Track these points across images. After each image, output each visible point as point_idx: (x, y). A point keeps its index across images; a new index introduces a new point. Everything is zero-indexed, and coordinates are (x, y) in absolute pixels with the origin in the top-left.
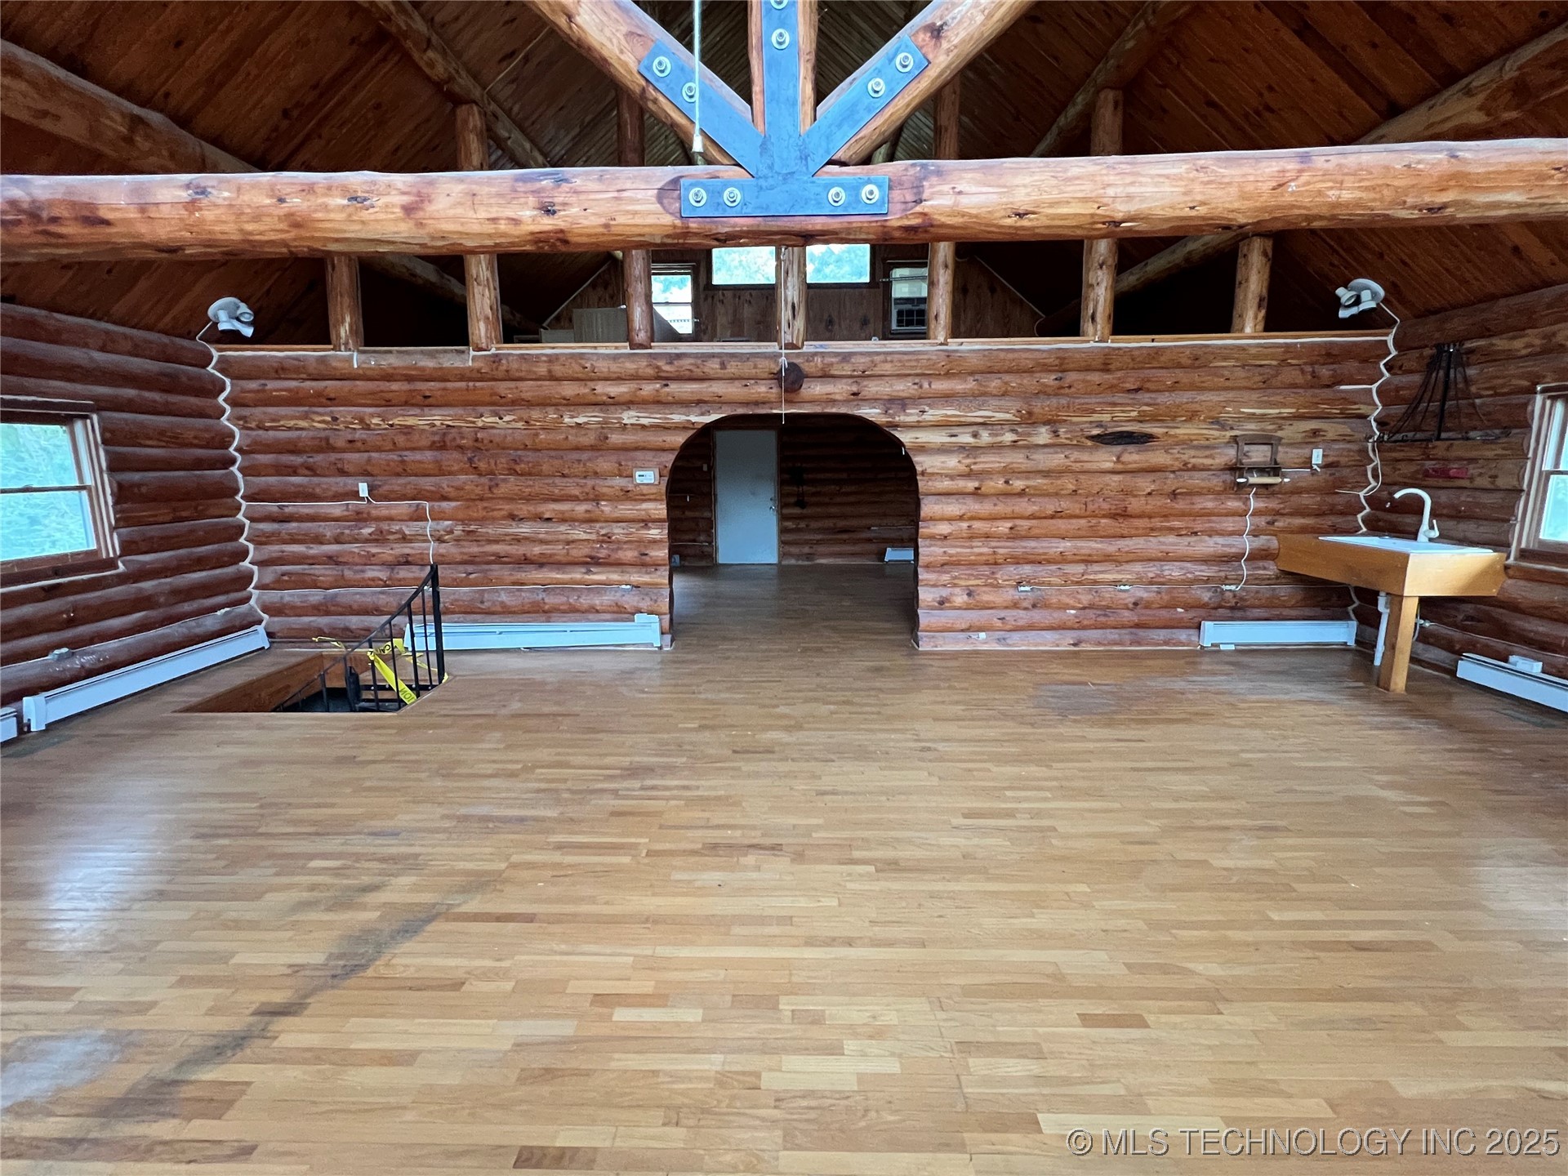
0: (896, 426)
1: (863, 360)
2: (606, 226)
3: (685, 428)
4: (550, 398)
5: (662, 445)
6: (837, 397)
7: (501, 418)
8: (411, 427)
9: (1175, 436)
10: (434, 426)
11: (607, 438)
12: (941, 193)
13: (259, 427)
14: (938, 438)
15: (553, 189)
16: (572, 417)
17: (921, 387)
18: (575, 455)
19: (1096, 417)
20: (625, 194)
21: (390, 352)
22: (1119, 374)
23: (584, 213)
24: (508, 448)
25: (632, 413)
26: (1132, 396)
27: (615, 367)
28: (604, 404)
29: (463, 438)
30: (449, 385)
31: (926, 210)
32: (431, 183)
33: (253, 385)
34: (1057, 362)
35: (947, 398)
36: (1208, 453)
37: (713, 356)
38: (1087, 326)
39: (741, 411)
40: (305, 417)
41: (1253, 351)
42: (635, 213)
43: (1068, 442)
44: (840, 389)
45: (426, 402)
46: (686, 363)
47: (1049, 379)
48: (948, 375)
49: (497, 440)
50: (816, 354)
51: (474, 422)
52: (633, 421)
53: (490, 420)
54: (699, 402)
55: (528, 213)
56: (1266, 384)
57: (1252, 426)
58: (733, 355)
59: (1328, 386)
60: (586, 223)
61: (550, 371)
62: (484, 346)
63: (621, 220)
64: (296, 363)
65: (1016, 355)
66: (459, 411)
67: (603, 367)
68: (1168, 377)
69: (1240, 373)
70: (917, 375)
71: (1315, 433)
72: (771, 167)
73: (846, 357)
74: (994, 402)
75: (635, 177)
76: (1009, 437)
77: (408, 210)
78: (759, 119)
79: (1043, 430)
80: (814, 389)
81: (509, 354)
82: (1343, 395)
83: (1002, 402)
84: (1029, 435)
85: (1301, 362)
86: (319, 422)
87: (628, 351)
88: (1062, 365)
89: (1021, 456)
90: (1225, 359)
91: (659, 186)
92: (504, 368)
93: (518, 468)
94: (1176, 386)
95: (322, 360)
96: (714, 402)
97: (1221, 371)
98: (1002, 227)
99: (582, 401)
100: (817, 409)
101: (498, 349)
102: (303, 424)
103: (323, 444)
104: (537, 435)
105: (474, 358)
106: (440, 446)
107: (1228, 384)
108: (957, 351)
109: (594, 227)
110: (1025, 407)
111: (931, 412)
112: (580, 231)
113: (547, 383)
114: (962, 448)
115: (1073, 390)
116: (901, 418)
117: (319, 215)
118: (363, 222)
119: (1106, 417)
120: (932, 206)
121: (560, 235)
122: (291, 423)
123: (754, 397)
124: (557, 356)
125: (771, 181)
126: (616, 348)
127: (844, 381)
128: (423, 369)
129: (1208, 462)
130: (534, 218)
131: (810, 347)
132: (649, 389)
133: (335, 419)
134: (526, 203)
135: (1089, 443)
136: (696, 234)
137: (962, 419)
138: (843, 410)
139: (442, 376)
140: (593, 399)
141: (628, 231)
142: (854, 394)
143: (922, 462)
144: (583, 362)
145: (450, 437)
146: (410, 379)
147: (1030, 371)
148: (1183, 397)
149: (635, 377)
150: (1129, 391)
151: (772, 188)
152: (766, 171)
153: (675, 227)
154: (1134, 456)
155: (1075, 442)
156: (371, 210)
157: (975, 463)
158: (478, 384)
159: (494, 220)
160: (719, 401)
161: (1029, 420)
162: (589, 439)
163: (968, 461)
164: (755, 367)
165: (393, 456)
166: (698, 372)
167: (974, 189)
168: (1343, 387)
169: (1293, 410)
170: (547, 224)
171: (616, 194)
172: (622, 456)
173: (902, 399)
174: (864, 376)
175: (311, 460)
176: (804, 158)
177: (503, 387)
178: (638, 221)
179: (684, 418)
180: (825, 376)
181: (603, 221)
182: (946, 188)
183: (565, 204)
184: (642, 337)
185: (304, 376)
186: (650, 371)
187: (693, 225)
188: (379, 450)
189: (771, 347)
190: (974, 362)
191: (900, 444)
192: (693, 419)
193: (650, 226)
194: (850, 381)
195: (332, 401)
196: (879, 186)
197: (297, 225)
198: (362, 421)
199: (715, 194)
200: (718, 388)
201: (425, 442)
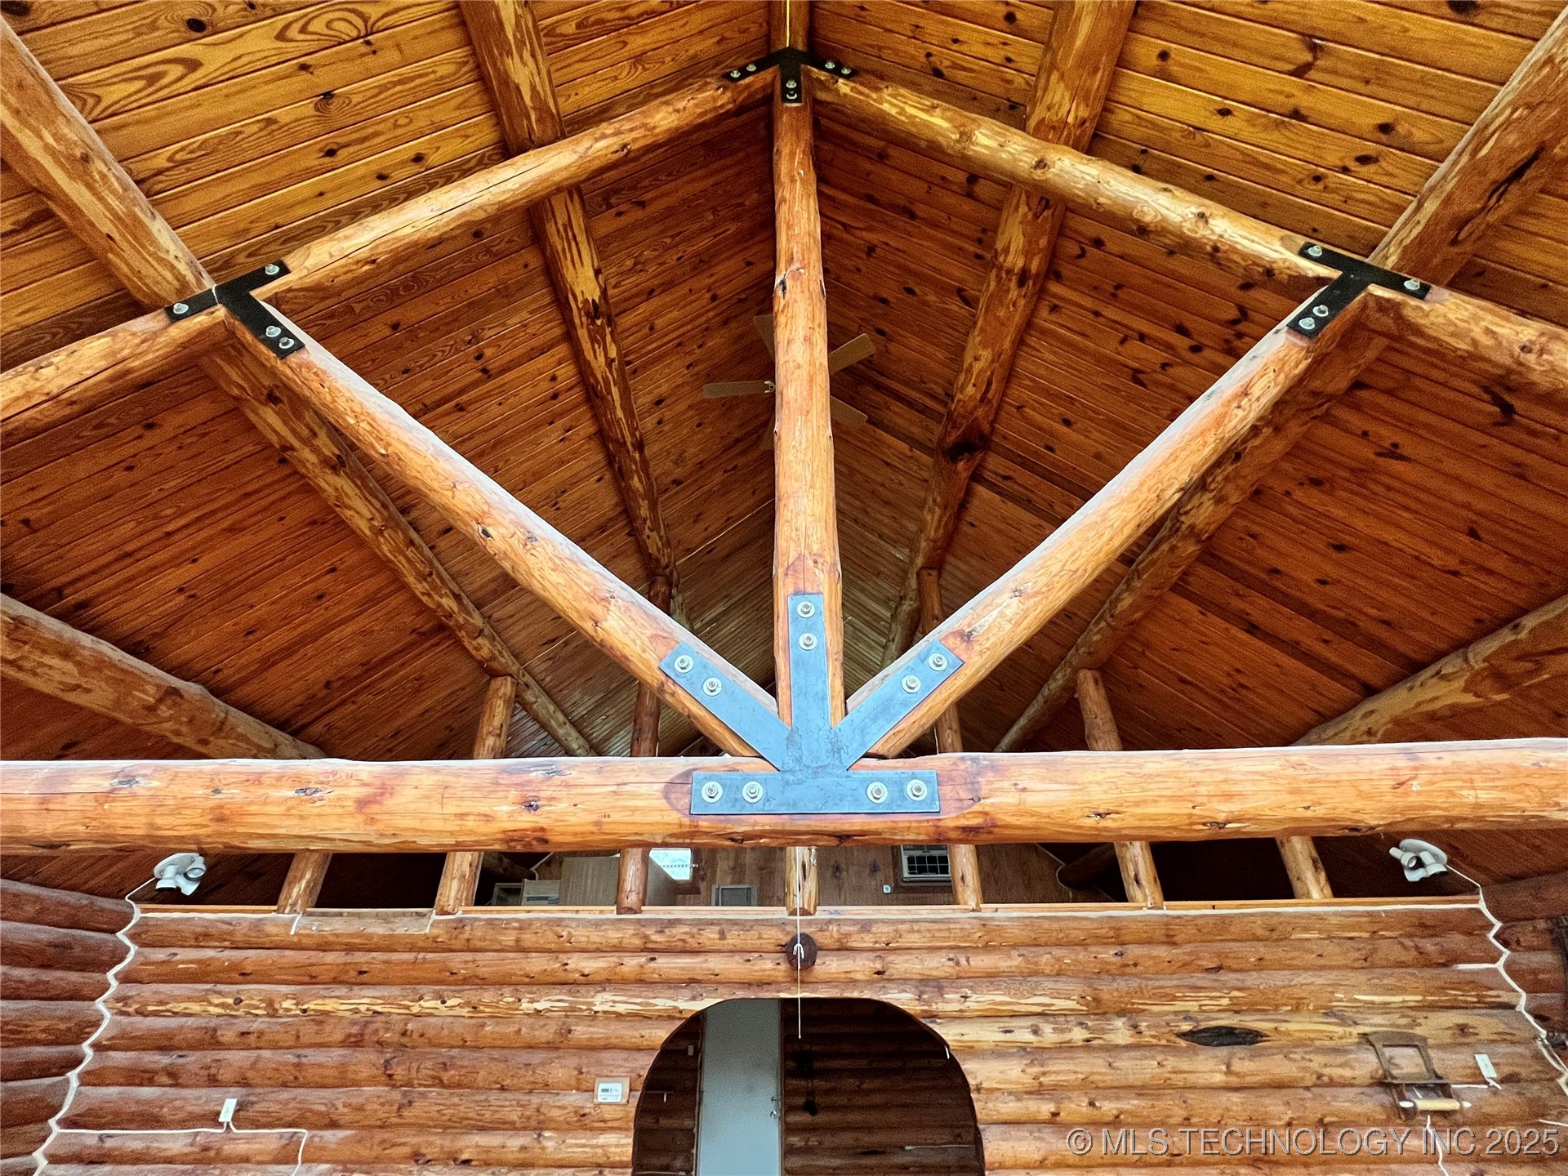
0: (933, 1016)
1: (885, 929)
2: (597, 823)
3: (671, 1018)
4: (511, 975)
5: (638, 1041)
6: (858, 976)
7: (443, 1002)
8: (326, 1013)
9: (1288, 1033)
10: (356, 1011)
11: (570, 1031)
12: (1002, 790)
13: (138, 1013)
14: (988, 1034)
15: (543, 782)
16: (532, 1001)
17: (958, 963)
18: (525, 1057)
19: (1179, 1006)
20: (627, 788)
21: (341, 914)
22: (1188, 948)
23: (573, 809)
24: (440, 1046)
25: (607, 996)
26: (1214, 976)
27: (596, 937)
28: (575, 983)
29: (387, 1030)
30: (395, 956)
31: (987, 809)
32: (401, 774)
33: (160, 955)
34: (1112, 933)
35: (991, 978)
36: (1340, 1059)
37: (711, 923)
38: (1132, 889)
39: (741, 994)
40: (204, 999)
41: (1334, 920)
42: (634, 810)
43: (1154, 1041)
44: (861, 966)
45: (361, 978)
46: (679, 931)
47: (1108, 954)
48: (987, 948)
49: (430, 1033)
50: (830, 922)
51: (408, 1008)
52: (606, 1008)
53: (429, 1004)
54: (692, 981)
55: (506, 808)
56: (1368, 962)
57: (1378, 1019)
58: (734, 923)
59: (1444, 965)
60: (573, 819)
61: (518, 940)
62: (450, 909)
63: (616, 817)
64: (226, 927)
65: (1063, 924)
66: (395, 991)
67: (581, 936)
68: (1250, 952)
69: (1331, 948)
70: (951, 948)
71: (1463, 1029)
72: (799, 760)
73: (865, 926)
74: (1049, 984)
75: (641, 769)
76: (1078, 1035)
77: (362, 803)
78: (786, 712)
79: (1119, 1023)
80: (829, 966)
81: (476, 919)
82: (1469, 977)
83: (1059, 985)
84: (1103, 1031)
85: (1396, 933)
86: (217, 1006)
87: (614, 916)
88: (1117, 936)
89: (1100, 1062)
90: (1306, 929)
91: (667, 779)
92: (466, 936)
93: (445, 1077)
94: (1261, 965)
95: (257, 925)
96: (710, 982)
97: (1307, 945)
98: (1080, 827)
99: (548, 979)
100: (834, 993)
101: (465, 912)
102: (195, 1008)
103: (207, 1037)
104: (483, 1025)
105: (435, 924)
106: (355, 1042)
107: (1322, 962)
108: (992, 919)
109: (581, 825)
110: (1089, 991)
111: (974, 997)
112: (563, 829)
113: (511, 955)
114: (1023, 1050)
115: (1140, 968)
116: (939, 1006)
117: (253, 809)
118: (302, 817)
119: (1192, 1006)
120: (992, 804)
121: (536, 834)
122: (179, 1007)
123: (757, 976)
124: (530, 922)
125: (800, 776)
126: (601, 912)
127: (866, 954)
128: (370, 936)
129: (1347, 1073)
130: (511, 814)
131: (823, 913)
132: (632, 963)
133: (238, 1001)
134: (506, 797)
135: (1183, 1043)
136: (706, 833)
137: (1015, 1008)
138: (867, 995)
139: (388, 945)
140: (562, 976)
141: (622, 829)
142: (878, 973)
143: (975, 1071)
144: (558, 929)
145: (372, 1027)
146: (350, 948)
147: (1082, 944)
148: (1279, 978)
149: (618, 949)
150: (1208, 970)
151: (800, 782)
152: (792, 765)
153: (681, 825)
154: (1246, 1064)
155: (1164, 1042)
156: (318, 803)
157: (1044, 1074)
158: (430, 956)
159: (462, 816)
160: (714, 981)
161: (1098, 1009)
162: (546, 1034)
163: (1036, 1070)
164: (760, 938)
165: (290, 1057)
166: (692, 943)
167: (1040, 786)
168: (1462, 967)
169: (1419, 998)
170: (526, 821)
171: (614, 788)
172: (584, 1060)
173: (937, 979)
174: (888, 949)
175: (181, 1061)
176: (836, 750)
177: (457, 961)
178: (637, 818)
179: (670, 1003)
180: (843, 948)
181: (594, 818)
182: (1006, 784)
183: (551, 799)
184: (632, 900)
185: (227, 944)
186: (637, 942)
187: (704, 824)
188: (275, 1046)
189: (779, 913)
190: (1017, 933)
191: (941, 1043)
192: (682, 1005)
193: (651, 824)
194: (872, 955)
195: (245, 976)
196: (926, 781)
197: (221, 819)
198: (270, 1004)
199: (732, 790)
200: (715, 963)
201: (338, 1036)
